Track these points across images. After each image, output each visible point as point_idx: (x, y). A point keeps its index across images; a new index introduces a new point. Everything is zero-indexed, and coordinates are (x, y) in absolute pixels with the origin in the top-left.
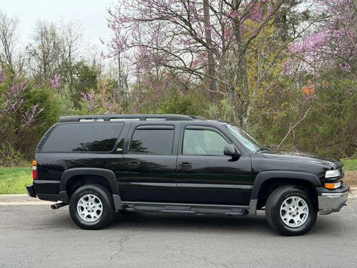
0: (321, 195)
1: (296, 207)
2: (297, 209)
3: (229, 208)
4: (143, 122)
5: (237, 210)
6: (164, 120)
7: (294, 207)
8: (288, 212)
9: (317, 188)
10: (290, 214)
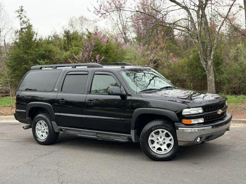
0: (178, 129)
1: (163, 138)
2: (164, 139)
3: (119, 136)
4: (74, 69)
5: (124, 138)
6: (86, 67)
7: (161, 137)
8: (156, 141)
9: (175, 123)
10: (158, 143)
